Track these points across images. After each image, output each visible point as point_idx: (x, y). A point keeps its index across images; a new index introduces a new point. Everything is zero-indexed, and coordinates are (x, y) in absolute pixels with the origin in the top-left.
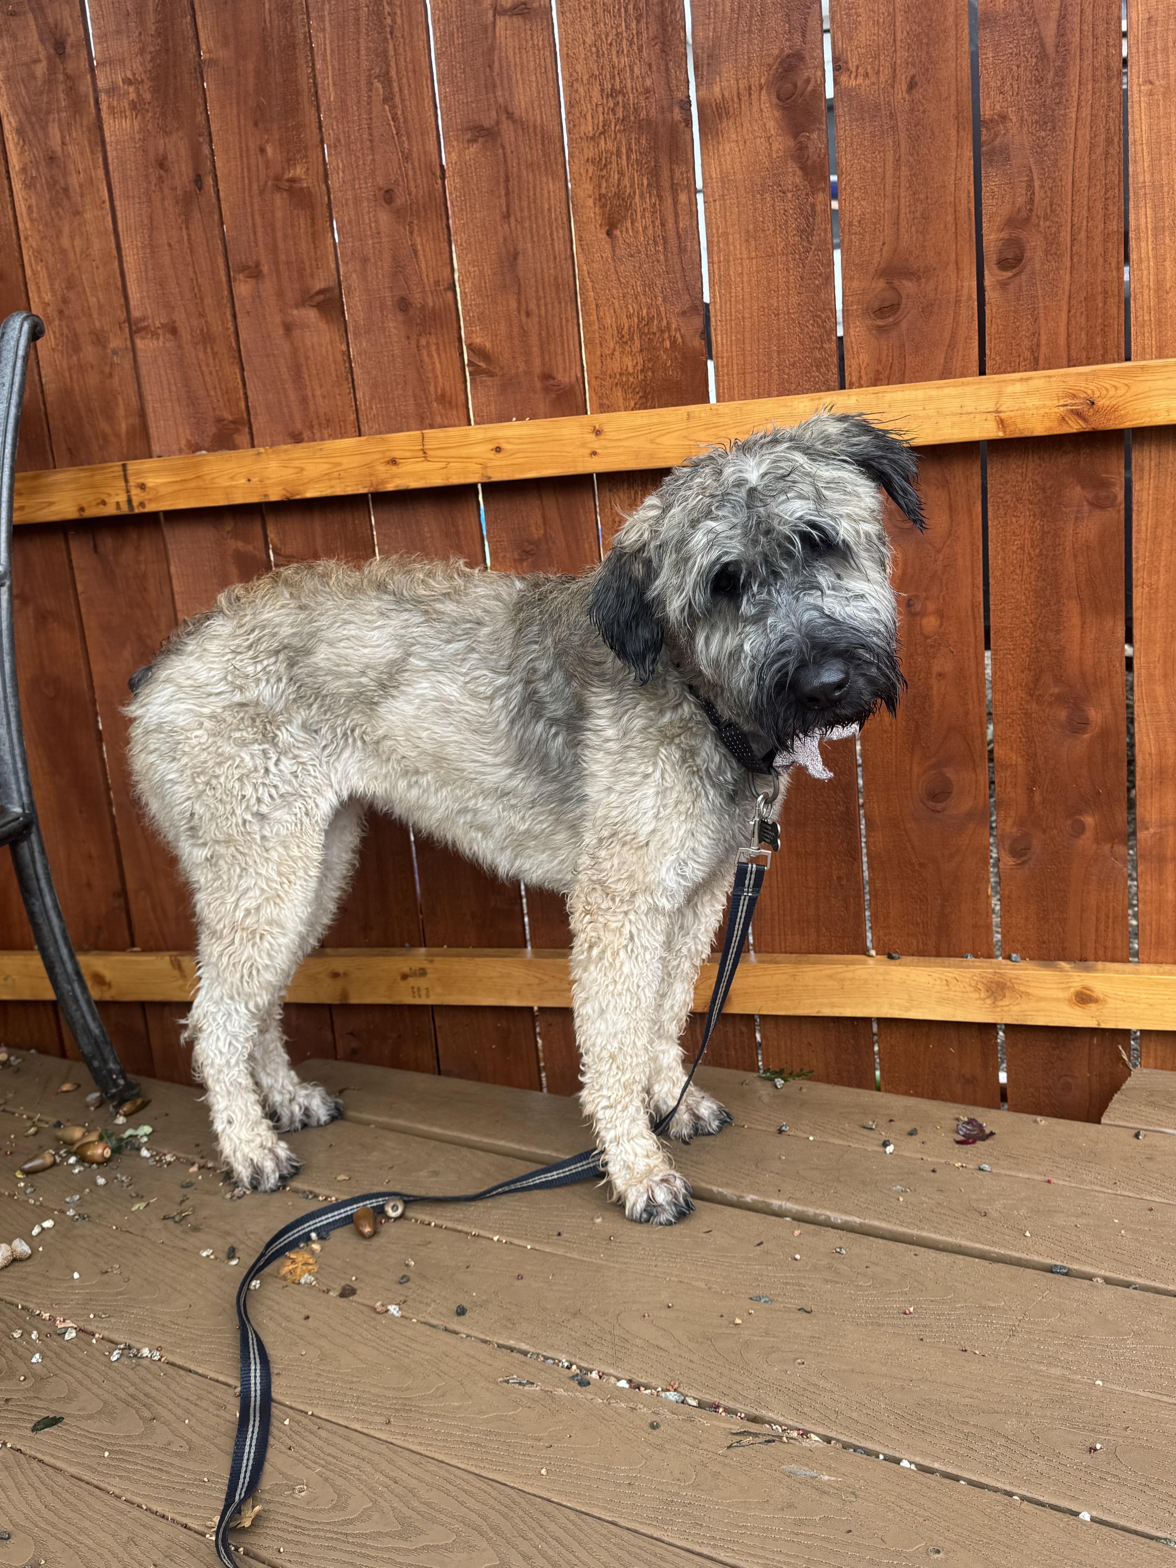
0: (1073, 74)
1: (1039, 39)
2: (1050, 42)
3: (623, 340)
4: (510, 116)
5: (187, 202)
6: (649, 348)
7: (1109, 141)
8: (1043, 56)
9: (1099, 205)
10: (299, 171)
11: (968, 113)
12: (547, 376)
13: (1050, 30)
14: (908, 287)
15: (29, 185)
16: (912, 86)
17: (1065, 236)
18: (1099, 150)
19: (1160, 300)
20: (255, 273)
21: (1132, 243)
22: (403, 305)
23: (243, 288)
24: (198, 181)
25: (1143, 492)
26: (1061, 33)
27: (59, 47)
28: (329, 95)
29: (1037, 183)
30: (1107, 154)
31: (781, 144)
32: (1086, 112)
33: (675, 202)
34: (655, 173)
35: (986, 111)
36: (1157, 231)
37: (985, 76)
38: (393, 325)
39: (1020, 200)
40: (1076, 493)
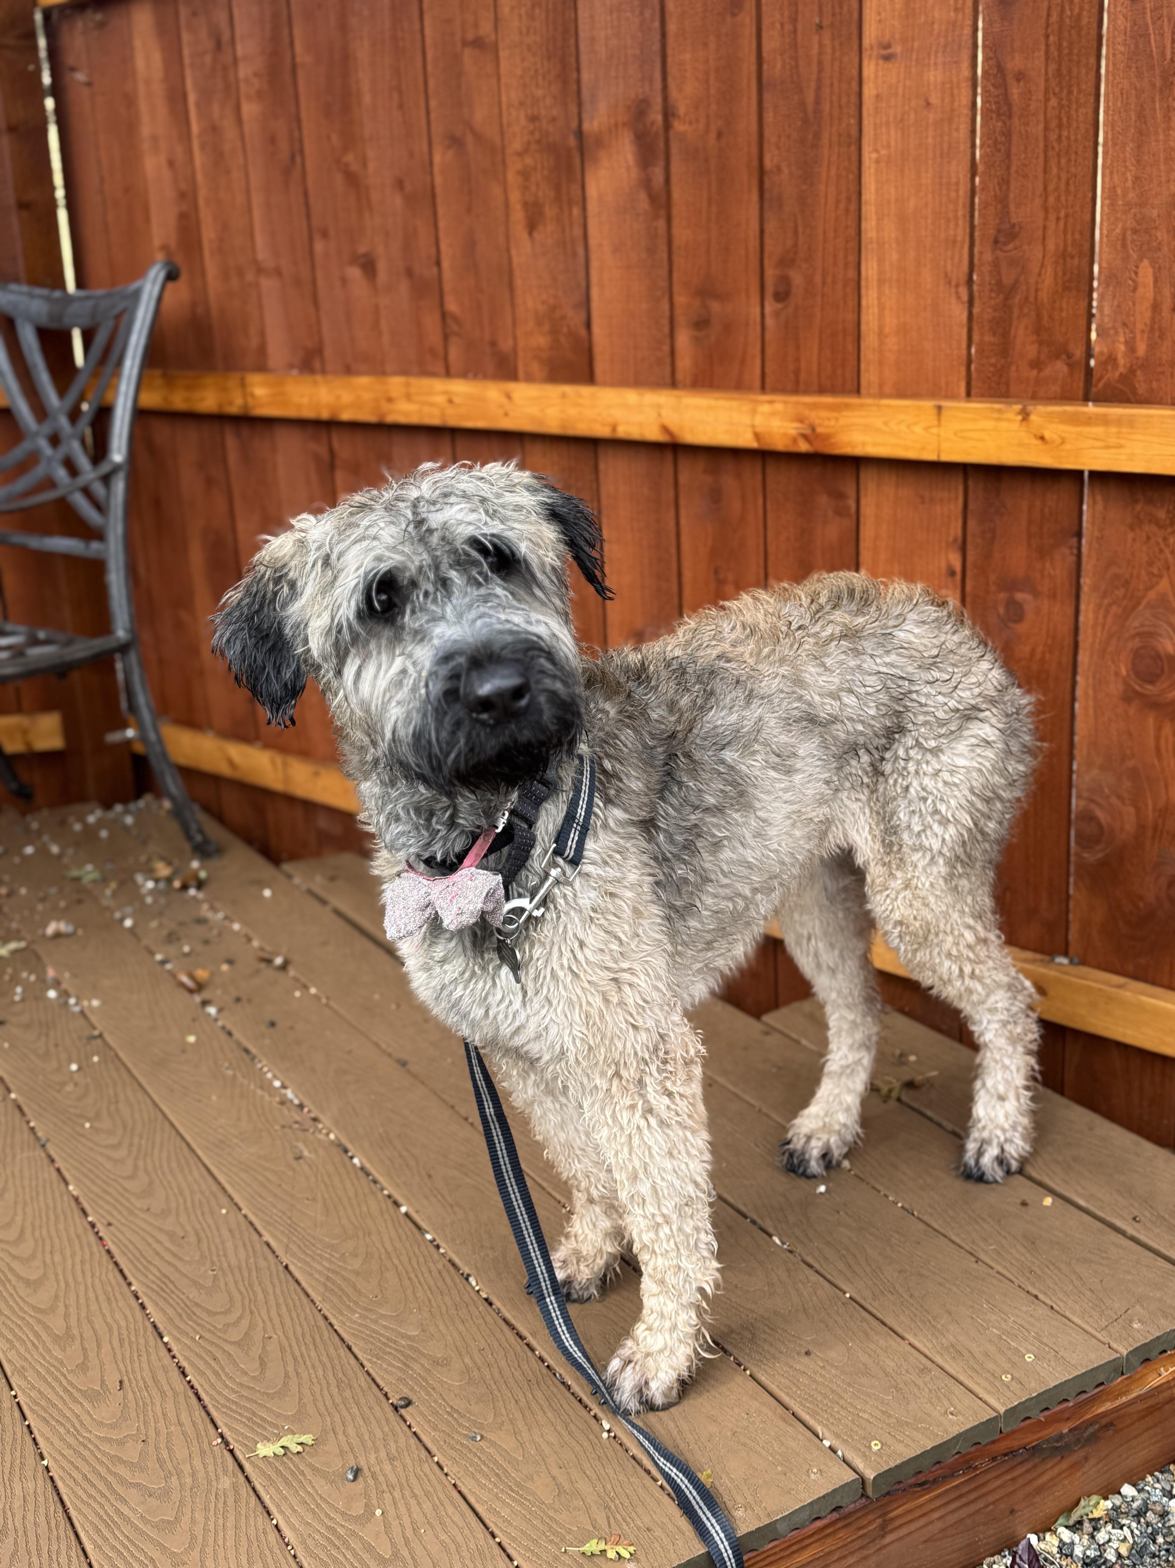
0: (826, 136)
1: (802, 104)
2: (810, 108)
3: (539, 323)
4: (472, 129)
5: (287, 172)
6: (554, 332)
7: (849, 199)
8: (806, 120)
9: (841, 254)
10: (349, 158)
11: (755, 163)
12: (493, 344)
13: (810, 97)
14: (715, 307)
15: (203, 147)
16: (719, 135)
17: (818, 279)
18: (842, 206)
19: (881, 343)
20: (325, 234)
21: (863, 291)
22: (409, 273)
23: (319, 246)
24: (293, 157)
25: (868, 509)
26: (818, 102)
27: (219, 45)
28: (367, 99)
29: (800, 230)
30: (847, 210)
31: (635, 173)
32: (833, 172)
33: (571, 215)
34: (557, 188)
35: (768, 164)
36: (881, 282)
37: (767, 133)
38: (404, 289)
39: (789, 243)
40: (823, 500)
